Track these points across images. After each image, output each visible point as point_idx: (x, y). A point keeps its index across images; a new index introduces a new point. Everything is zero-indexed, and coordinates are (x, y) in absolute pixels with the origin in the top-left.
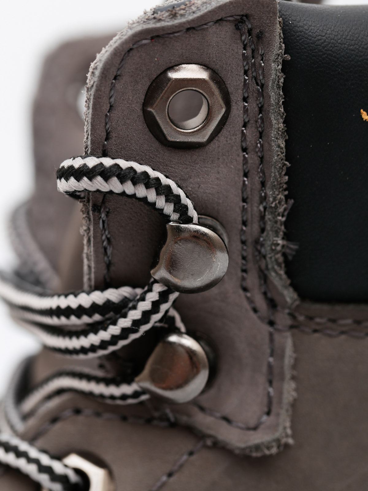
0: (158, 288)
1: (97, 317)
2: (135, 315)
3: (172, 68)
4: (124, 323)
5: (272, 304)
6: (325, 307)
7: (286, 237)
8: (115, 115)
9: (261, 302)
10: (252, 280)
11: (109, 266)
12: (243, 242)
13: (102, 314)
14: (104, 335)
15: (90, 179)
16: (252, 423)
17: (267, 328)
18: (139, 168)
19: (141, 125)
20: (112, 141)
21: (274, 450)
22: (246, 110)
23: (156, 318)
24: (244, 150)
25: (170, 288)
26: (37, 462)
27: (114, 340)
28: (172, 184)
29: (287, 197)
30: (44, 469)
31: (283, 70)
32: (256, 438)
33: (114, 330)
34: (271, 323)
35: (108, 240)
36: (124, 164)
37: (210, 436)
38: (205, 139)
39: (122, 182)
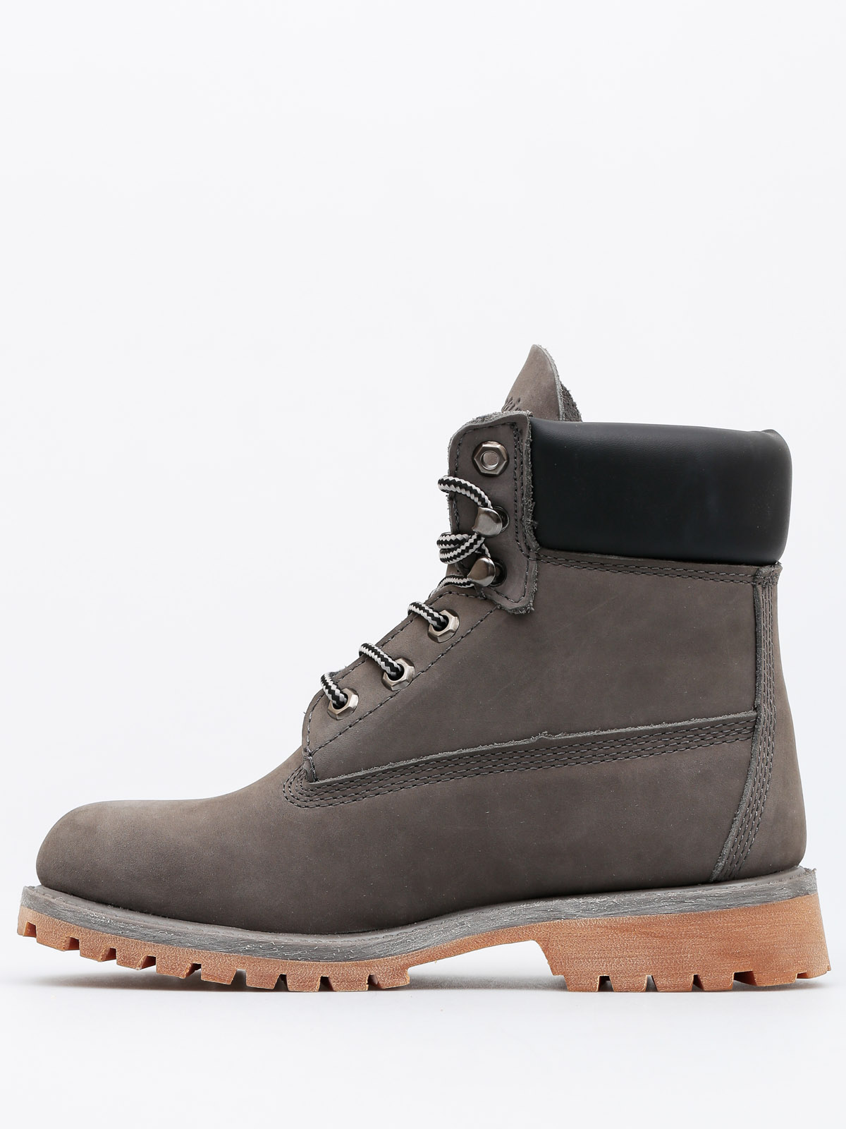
0: (475, 537)
1: (452, 546)
2: (467, 544)
3: (485, 442)
4: (463, 547)
5: (529, 549)
6: (552, 552)
7: (533, 518)
8: (460, 460)
9: (524, 548)
10: (520, 537)
11: (458, 525)
12: (516, 520)
13: (454, 545)
14: (455, 553)
15: (449, 486)
16: (517, 600)
17: (525, 558)
18: (469, 484)
19: (471, 464)
20: (459, 471)
21: (524, 612)
22: (516, 463)
23: (476, 547)
24: (515, 479)
25: (479, 537)
26: (427, 612)
27: (459, 555)
28: (483, 493)
29: (533, 501)
30: (429, 614)
31: (531, 446)
32: (516, 605)
33: (459, 550)
34: (528, 557)
35: (457, 513)
36: (463, 482)
37: (499, 604)
38: (497, 473)
39: (461, 488)
